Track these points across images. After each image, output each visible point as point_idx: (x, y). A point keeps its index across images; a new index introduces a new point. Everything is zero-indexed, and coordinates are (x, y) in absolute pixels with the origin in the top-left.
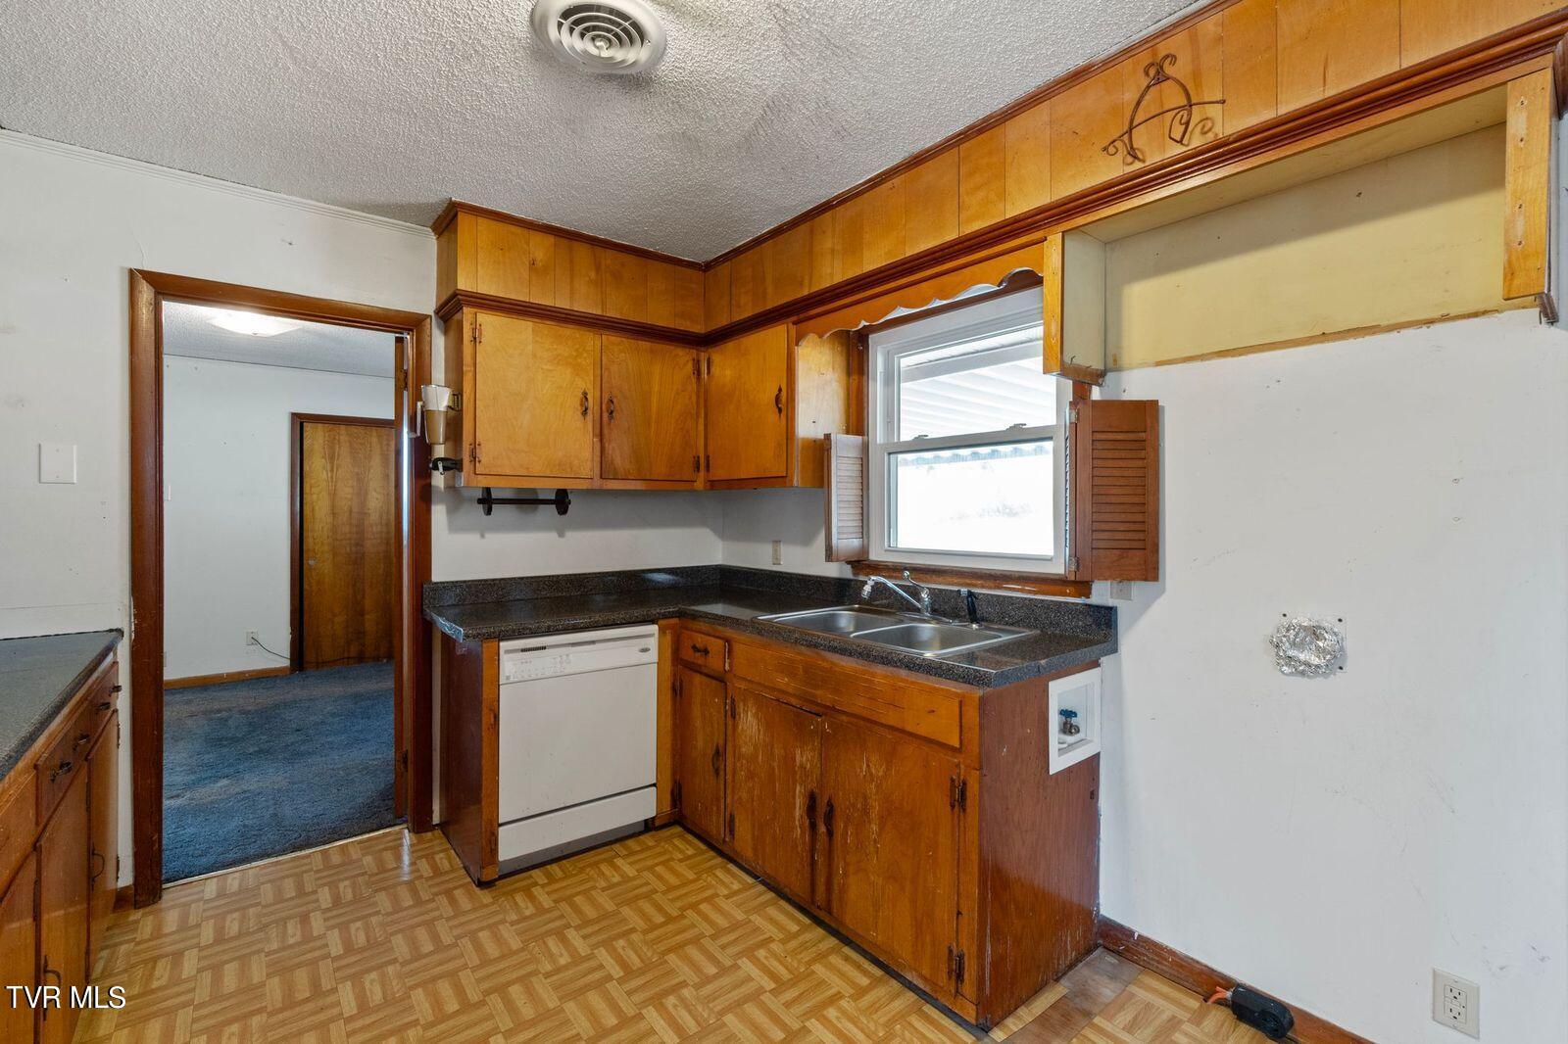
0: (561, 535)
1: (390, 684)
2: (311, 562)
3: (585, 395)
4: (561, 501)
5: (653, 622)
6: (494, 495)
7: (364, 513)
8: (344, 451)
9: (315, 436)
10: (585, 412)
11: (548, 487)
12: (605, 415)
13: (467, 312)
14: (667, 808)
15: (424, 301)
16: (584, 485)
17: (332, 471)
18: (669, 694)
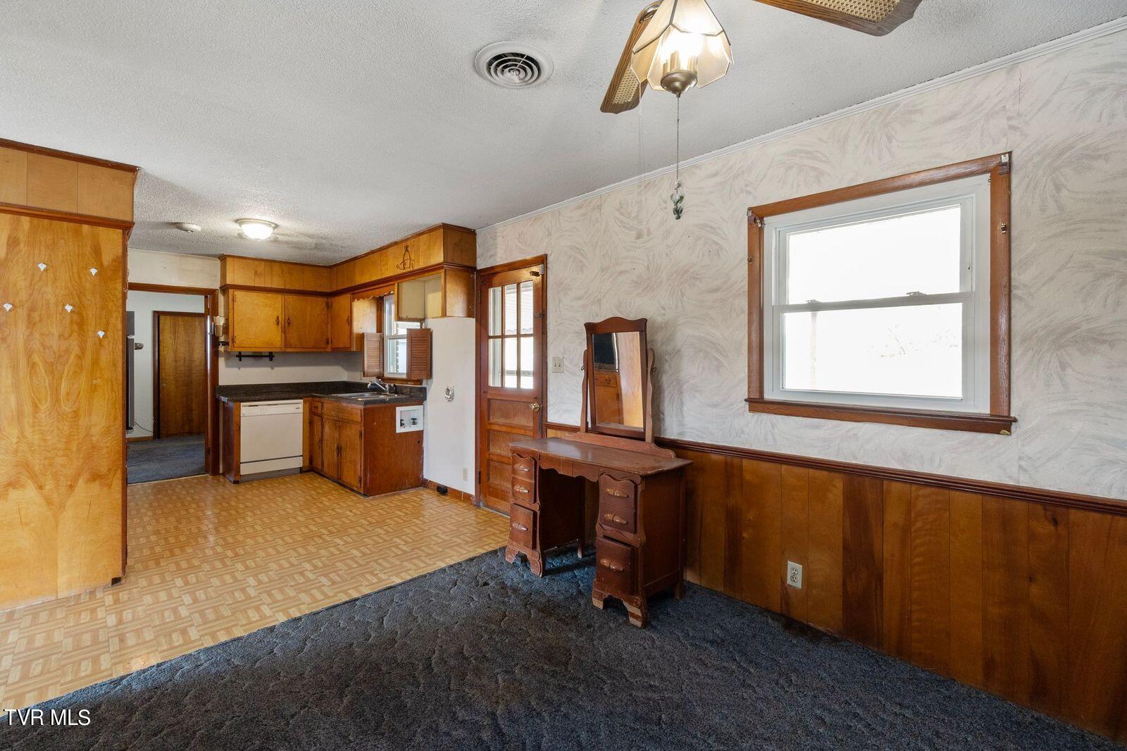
0: (272, 368)
1: (204, 442)
2: (164, 385)
3: (278, 318)
4: (271, 356)
5: (301, 398)
6: (242, 354)
7: (191, 361)
8: (181, 329)
9: (166, 323)
10: (278, 324)
11: (266, 350)
12: (287, 324)
13: (231, 291)
14: (307, 463)
15: (216, 285)
16: (278, 350)
17: (175, 339)
18: (308, 424)
